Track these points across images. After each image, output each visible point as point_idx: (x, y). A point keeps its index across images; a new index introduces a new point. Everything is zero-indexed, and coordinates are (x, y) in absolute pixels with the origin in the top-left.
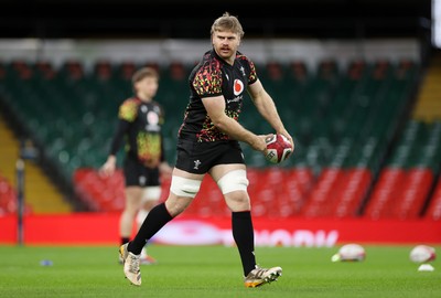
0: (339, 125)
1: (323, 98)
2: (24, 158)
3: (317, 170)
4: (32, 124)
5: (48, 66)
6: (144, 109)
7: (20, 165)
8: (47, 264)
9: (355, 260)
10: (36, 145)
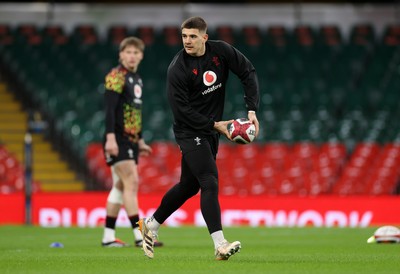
0: (375, 96)
1: (357, 66)
2: (31, 131)
3: (350, 144)
4: (42, 95)
5: (59, 31)
6: (131, 80)
7: (28, 138)
8: (57, 245)
9: (393, 242)
10: (45, 118)
